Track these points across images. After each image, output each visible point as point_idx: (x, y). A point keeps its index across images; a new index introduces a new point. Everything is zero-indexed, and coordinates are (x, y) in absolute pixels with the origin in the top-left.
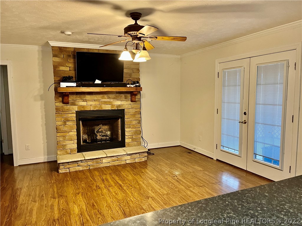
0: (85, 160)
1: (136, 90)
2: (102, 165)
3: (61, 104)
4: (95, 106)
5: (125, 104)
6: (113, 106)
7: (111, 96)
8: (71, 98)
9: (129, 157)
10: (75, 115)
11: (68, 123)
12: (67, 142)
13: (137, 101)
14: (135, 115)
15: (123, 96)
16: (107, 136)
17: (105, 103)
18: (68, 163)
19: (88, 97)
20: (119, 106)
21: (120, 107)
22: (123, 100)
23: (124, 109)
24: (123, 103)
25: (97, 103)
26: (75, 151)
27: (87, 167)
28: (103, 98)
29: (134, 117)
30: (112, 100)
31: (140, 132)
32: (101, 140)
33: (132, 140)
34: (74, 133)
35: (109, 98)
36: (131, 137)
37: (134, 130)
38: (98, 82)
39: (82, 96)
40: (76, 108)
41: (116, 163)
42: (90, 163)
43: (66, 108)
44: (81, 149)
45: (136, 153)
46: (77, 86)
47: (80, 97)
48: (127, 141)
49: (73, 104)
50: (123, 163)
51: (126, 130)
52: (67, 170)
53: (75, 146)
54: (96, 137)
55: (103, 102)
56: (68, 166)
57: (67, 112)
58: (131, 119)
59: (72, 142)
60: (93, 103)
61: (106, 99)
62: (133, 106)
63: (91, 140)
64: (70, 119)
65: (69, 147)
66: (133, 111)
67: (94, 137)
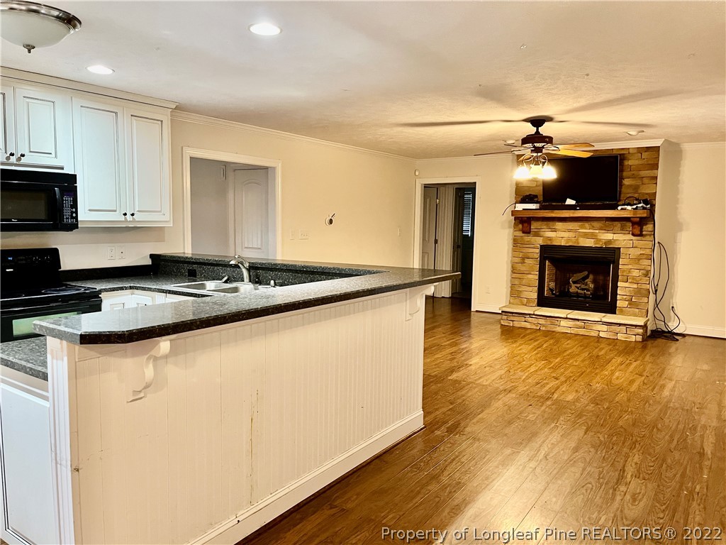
0: (534, 314)
2: (558, 329)
3: (520, 234)
4: (568, 240)
5: (621, 239)
6: (598, 240)
7: (596, 224)
8: (534, 225)
9: (605, 328)
10: (538, 251)
11: (527, 261)
12: (524, 288)
13: (646, 235)
14: (639, 260)
15: (618, 224)
16: (588, 290)
17: (586, 236)
18: (512, 313)
19: (559, 225)
20: (610, 242)
21: (610, 244)
22: (618, 232)
23: (620, 248)
24: (616, 237)
25: (571, 235)
26: (533, 302)
27: (537, 326)
28: (582, 227)
29: (636, 264)
30: (597, 231)
31: (647, 292)
32: (577, 295)
33: (629, 304)
34: (534, 277)
35: (593, 228)
36: (628, 298)
37: (635, 286)
38: (570, 202)
39: (551, 223)
40: (540, 241)
41: (582, 332)
42: (542, 321)
43: (526, 240)
44: (542, 302)
45: (620, 325)
46: (540, 209)
47: (547, 225)
48: (619, 304)
49: (537, 235)
50: (594, 334)
51: (619, 284)
52: (509, 323)
53: (535, 296)
54: (568, 289)
55: (581, 234)
56: (512, 318)
57: (527, 246)
58: (630, 267)
59: (531, 289)
60: (566, 235)
61: (586, 229)
62: (636, 243)
63: (560, 292)
64: (530, 255)
65: (525, 295)
66: (634, 253)
67: (565, 288)
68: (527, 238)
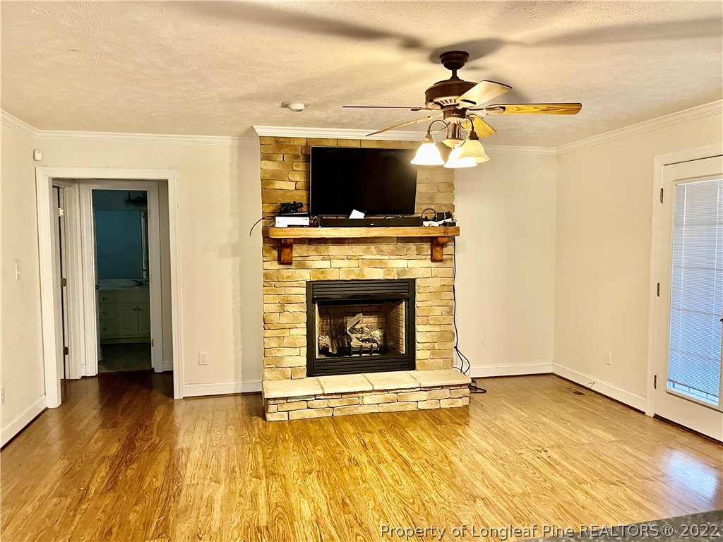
0: (324, 394)
1: (445, 233)
2: (361, 410)
3: (276, 265)
4: (349, 271)
5: (417, 266)
6: (388, 269)
7: (384, 247)
8: (297, 252)
9: (424, 395)
10: (303, 291)
11: (289, 307)
12: (286, 352)
13: (446, 260)
14: (440, 293)
15: (412, 246)
16: (374, 341)
17: (372, 264)
18: (287, 398)
19: (334, 250)
20: (404, 270)
21: (405, 274)
22: (413, 257)
23: (414, 280)
24: (412, 264)
25: (353, 263)
26: (302, 372)
27: (328, 411)
28: (366, 252)
29: (437, 299)
30: (387, 257)
31: (451, 335)
32: (361, 351)
33: (433, 354)
34: (301, 332)
35: (381, 252)
36: (430, 345)
37: (438, 328)
38: (356, 215)
39: (322, 247)
40: (306, 275)
41: (395, 407)
42: (334, 403)
43: (285, 275)
44: (314, 369)
45: (442, 387)
46: (311, 225)
47: (316, 250)
48: (420, 354)
49: (302, 266)
50: (411, 407)
51: (418, 328)
52: (283, 416)
53: (303, 361)
54: (349, 343)
55: (366, 262)
56: (286, 407)
57: (288, 284)
58: (429, 303)
59: (297, 351)
60: (344, 264)
61: (371, 253)
62: (435, 271)
63: (339, 349)
64: (294, 299)
65: (288, 362)
66: (435, 284)
67: (343, 343)
68: (286, 272)
